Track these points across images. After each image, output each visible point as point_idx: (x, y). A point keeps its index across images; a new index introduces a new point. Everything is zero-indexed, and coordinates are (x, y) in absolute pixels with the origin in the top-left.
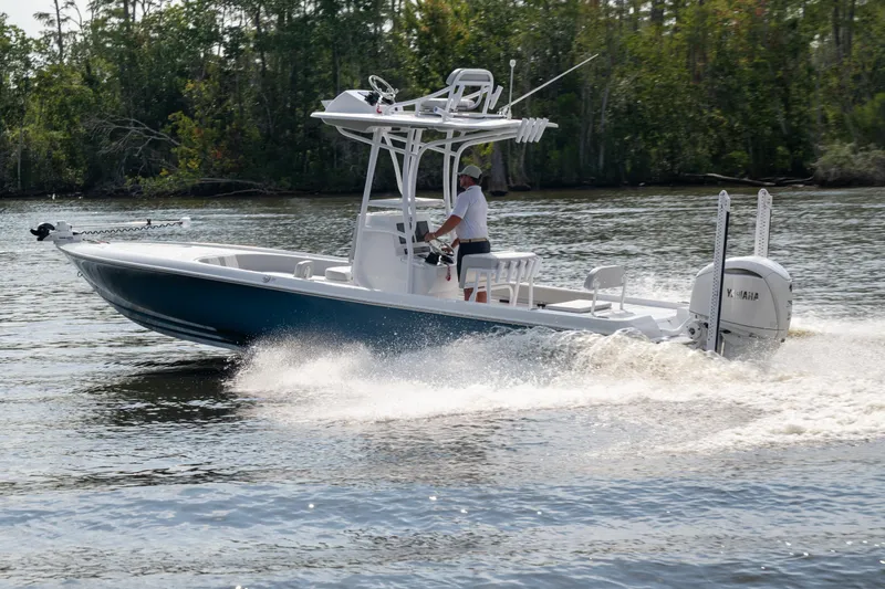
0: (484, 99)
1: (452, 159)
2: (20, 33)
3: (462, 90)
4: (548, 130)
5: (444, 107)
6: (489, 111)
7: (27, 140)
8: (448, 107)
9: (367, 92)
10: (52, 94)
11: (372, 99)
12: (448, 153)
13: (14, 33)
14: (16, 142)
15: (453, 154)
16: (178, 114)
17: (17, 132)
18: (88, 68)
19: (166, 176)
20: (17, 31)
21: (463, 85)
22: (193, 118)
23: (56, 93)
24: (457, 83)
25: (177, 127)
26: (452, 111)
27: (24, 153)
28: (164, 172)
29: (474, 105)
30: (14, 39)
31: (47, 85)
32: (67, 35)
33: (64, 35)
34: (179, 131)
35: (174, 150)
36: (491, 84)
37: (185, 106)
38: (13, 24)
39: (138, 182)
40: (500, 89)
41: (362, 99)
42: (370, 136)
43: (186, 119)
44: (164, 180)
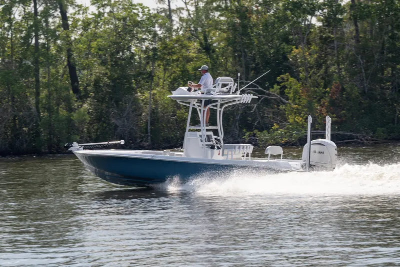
0: (230, 88)
1: (220, 111)
2: (146, 10)
3: (220, 85)
4: (253, 99)
5: (214, 91)
6: (233, 93)
7: (156, 101)
8: (216, 92)
9: (188, 88)
10: (174, 61)
11: (189, 90)
12: (218, 109)
13: (140, 10)
14: (146, 104)
15: (220, 109)
16: (286, 76)
17: (147, 95)
18: (205, 38)
19: (277, 130)
20: (143, 8)
21: (221, 83)
22: (299, 79)
23: (177, 60)
24: (219, 82)
25: (284, 87)
26: (217, 92)
27: (153, 112)
28: (276, 126)
29: (227, 90)
30: (141, 15)
31: (169, 54)
32: (175, 11)
33: (174, 10)
34: (286, 91)
35: (282, 107)
36: (233, 83)
37: (291, 70)
38: (140, 3)
39: (254, 135)
40: (236, 84)
41: (186, 90)
42: (189, 103)
43: (292, 80)
44: (276, 133)
